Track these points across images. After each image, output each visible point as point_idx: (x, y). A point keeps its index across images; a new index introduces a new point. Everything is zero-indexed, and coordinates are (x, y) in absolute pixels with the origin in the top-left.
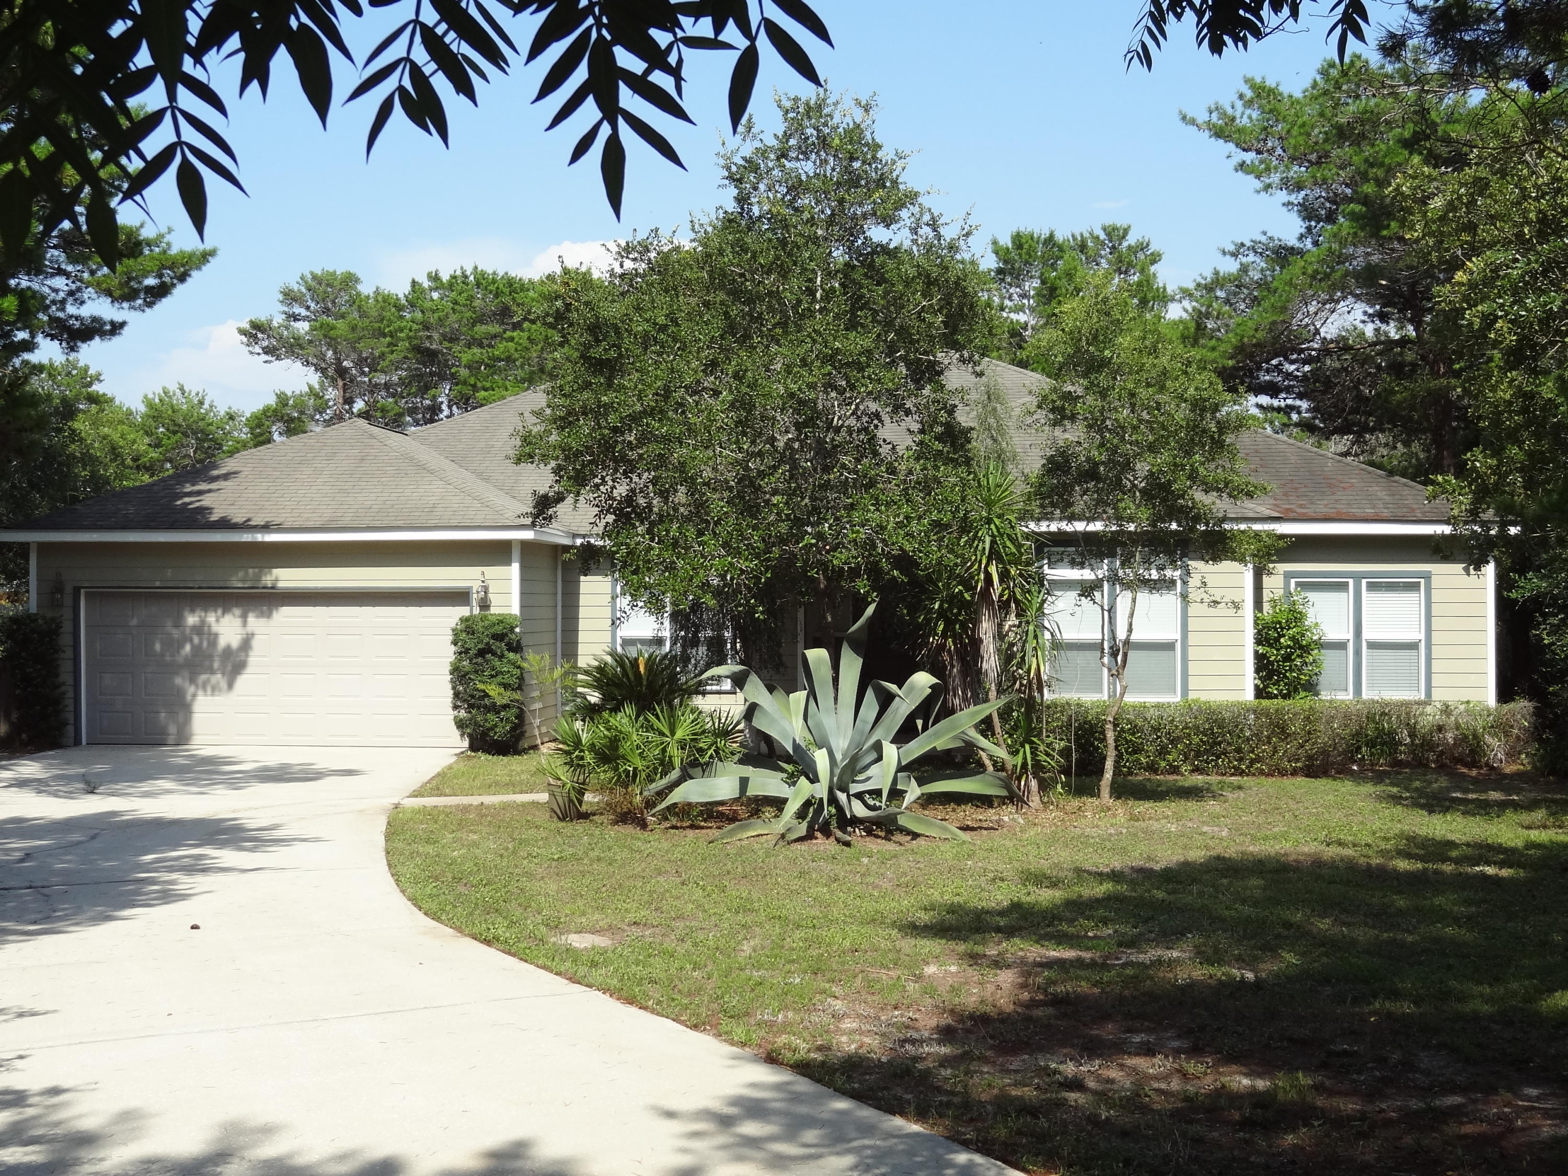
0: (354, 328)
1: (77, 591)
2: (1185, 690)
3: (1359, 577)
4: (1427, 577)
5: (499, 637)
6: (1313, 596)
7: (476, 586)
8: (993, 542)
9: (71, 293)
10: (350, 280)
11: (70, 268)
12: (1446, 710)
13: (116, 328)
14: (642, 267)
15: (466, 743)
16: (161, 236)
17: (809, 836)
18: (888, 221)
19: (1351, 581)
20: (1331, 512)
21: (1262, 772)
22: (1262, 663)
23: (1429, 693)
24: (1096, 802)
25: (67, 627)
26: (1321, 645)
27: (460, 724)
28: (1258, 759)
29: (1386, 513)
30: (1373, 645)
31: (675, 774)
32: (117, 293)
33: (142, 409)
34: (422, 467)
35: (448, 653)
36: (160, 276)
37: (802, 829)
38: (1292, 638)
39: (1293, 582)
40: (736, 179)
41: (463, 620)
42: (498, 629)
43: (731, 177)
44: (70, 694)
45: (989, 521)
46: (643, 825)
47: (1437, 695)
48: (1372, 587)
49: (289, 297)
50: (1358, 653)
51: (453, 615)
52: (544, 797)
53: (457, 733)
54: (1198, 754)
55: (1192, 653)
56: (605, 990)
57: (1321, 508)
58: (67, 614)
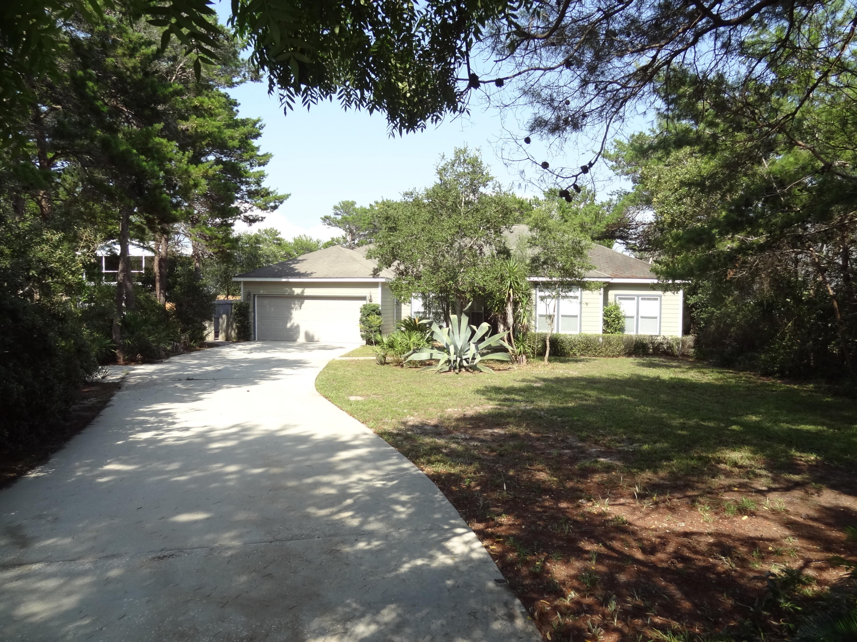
0: (354, 219)
1: (254, 295)
2: (580, 330)
3: (638, 296)
4: (661, 296)
5: (374, 311)
6: (622, 301)
7: (368, 296)
8: (511, 284)
9: (250, 208)
10: (353, 203)
11: (249, 200)
12: (664, 338)
13: (263, 219)
14: (411, 200)
15: (365, 342)
16: (275, 191)
17: (450, 370)
18: (485, 186)
19: (636, 298)
20: (630, 275)
21: (602, 356)
22: (606, 323)
23: (660, 333)
24: (543, 363)
25: (251, 306)
26: (624, 317)
27: (362, 336)
28: (601, 352)
29: (648, 276)
30: (642, 317)
31: (411, 352)
32: (263, 207)
33: (293, 241)
34: (355, 260)
35: (359, 315)
36: (275, 202)
37: (447, 369)
38: (615, 315)
39: (617, 297)
40: (439, 173)
41: (364, 305)
42: (373, 308)
43: (438, 173)
44: (252, 325)
45: (510, 277)
46: (402, 366)
47: (663, 334)
48: (642, 299)
49: (336, 208)
50: (637, 320)
51: (361, 304)
52: (375, 358)
53: (361, 339)
54: (583, 350)
55: (583, 319)
56: (347, 412)
57: (627, 274)
58: (251, 302)
